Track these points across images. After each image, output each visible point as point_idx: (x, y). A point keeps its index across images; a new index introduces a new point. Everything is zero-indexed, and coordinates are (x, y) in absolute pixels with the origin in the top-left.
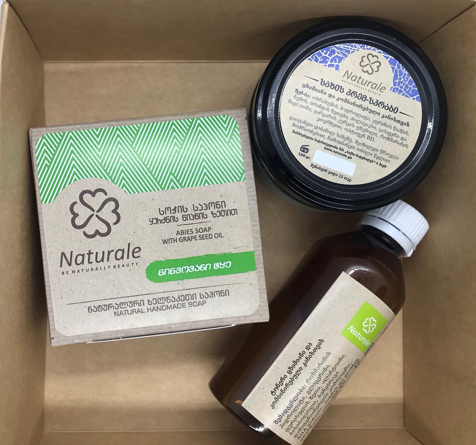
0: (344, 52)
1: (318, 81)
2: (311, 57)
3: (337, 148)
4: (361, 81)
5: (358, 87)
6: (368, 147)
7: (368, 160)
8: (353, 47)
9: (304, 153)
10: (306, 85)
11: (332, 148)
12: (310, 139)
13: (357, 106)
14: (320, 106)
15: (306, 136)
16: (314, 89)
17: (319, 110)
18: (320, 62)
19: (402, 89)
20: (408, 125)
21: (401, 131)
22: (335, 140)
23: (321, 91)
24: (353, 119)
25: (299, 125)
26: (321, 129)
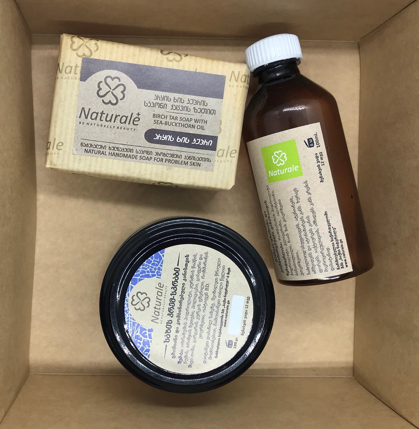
0: (135, 326)
1: (166, 346)
2: (146, 355)
3: (223, 315)
4: (157, 307)
5: (163, 308)
6: (215, 288)
7: (227, 286)
8: (129, 320)
9: (234, 344)
10: (172, 355)
11: (224, 320)
12: (220, 342)
13: (181, 305)
14: (189, 339)
15: (218, 345)
16: (174, 347)
17: (192, 338)
18: (149, 346)
19: (156, 268)
20: (188, 256)
21: (194, 261)
22: (215, 319)
23: (175, 341)
24: (194, 307)
25: (209, 353)
26: (209, 333)
